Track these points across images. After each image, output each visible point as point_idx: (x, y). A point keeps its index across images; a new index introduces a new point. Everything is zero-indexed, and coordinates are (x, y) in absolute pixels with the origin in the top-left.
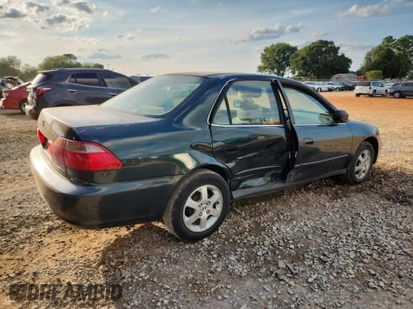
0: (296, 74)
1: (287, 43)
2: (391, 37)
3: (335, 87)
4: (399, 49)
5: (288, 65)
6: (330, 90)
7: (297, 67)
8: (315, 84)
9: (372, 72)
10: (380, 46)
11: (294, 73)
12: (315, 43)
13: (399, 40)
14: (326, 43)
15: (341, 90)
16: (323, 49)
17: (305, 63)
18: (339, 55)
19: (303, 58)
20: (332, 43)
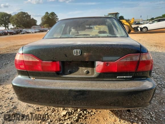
0: (15, 26)
1: (5, 12)
2: (47, 12)
3: (37, 31)
4: (51, 17)
5: (9, 22)
6: (36, 32)
7: (15, 23)
8: (29, 30)
9: (46, 25)
10: (45, 15)
11: (14, 26)
12: (20, 13)
13: (50, 14)
14: (24, 13)
15: (39, 32)
16: (24, 16)
17: (18, 22)
18: (31, 18)
19: (16, 19)
20: (27, 13)
